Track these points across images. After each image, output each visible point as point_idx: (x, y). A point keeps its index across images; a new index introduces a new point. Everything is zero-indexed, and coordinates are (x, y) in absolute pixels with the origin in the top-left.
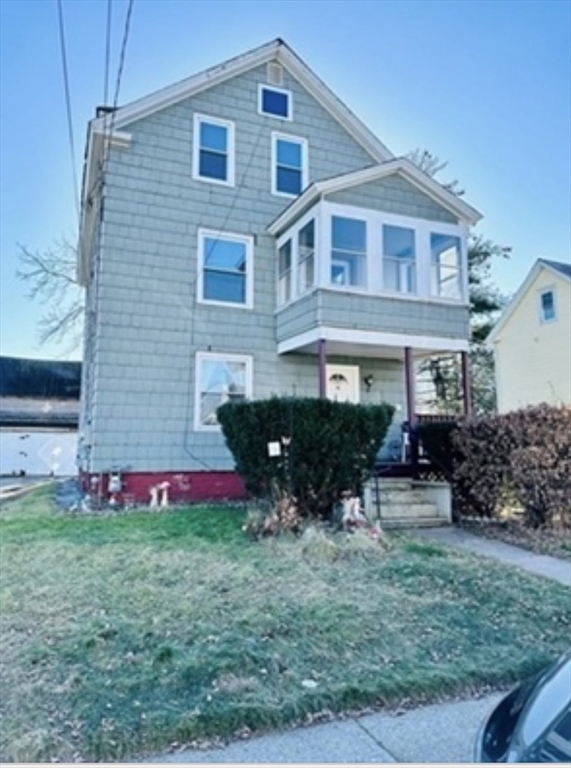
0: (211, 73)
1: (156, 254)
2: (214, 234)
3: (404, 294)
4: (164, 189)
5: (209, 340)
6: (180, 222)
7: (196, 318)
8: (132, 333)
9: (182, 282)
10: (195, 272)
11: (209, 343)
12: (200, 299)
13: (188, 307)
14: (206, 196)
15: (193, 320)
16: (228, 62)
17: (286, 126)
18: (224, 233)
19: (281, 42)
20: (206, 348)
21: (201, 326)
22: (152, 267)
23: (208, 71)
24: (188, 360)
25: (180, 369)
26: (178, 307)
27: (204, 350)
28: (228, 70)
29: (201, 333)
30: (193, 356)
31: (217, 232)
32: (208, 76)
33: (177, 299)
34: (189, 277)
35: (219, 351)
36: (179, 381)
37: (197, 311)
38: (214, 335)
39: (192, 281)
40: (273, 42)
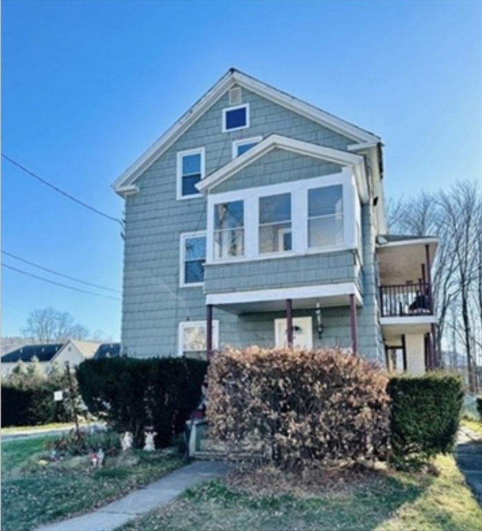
0: (181, 120)
1: (155, 259)
2: (190, 235)
3: (282, 254)
4: (159, 214)
5: (188, 313)
6: (169, 233)
7: (180, 298)
8: (141, 315)
9: (170, 275)
10: (178, 265)
11: (188, 315)
12: (182, 284)
13: (174, 291)
14: (186, 209)
15: (177, 300)
16: (193, 107)
17: (245, 133)
18: (198, 232)
19: (232, 70)
20: (186, 318)
21: (183, 303)
22: (152, 269)
23: (179, 120)
24: (173, 329)
25: (169, 336)
26: (168, 293)
27: (184, 321)
28: (195, 112)
29: (183, 309)
30: (177, 326)
31: (192, 233)
32: (181, 123)
33: (166, 287)
34: (174, 270)
35: (194, 320)
36: (168, 344)
37: (179, 293)
38: (191, 308)
39: (176, 272)
40: (227, 73)
